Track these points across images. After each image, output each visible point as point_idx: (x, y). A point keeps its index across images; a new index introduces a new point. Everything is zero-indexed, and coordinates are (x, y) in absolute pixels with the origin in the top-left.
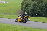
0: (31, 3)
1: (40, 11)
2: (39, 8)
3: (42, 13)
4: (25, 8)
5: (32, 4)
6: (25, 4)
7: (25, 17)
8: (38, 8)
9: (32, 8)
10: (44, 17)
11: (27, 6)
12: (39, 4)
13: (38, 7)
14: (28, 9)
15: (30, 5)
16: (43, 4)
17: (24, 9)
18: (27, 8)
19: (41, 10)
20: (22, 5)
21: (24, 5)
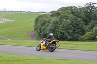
0: (50, 20)
1: (63, 31)
2: (63, 27)
3: (67, 34)
4: (41, 29)
5: (51, 22)
6: (41, 21)
7: (51, 42)
8: (60, 28)
9: (51, 27)
10: (70, 40)
11: (43, 24)
12: (63, 21)
13: (61, 26)
14: (45, 29)
15: (48, 23)
16: (68, 20)
17: (39, 30)
18: (43, 27)
19: (66, 30)
20: (36, 23)
21: (39, 24)
